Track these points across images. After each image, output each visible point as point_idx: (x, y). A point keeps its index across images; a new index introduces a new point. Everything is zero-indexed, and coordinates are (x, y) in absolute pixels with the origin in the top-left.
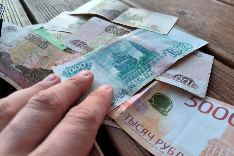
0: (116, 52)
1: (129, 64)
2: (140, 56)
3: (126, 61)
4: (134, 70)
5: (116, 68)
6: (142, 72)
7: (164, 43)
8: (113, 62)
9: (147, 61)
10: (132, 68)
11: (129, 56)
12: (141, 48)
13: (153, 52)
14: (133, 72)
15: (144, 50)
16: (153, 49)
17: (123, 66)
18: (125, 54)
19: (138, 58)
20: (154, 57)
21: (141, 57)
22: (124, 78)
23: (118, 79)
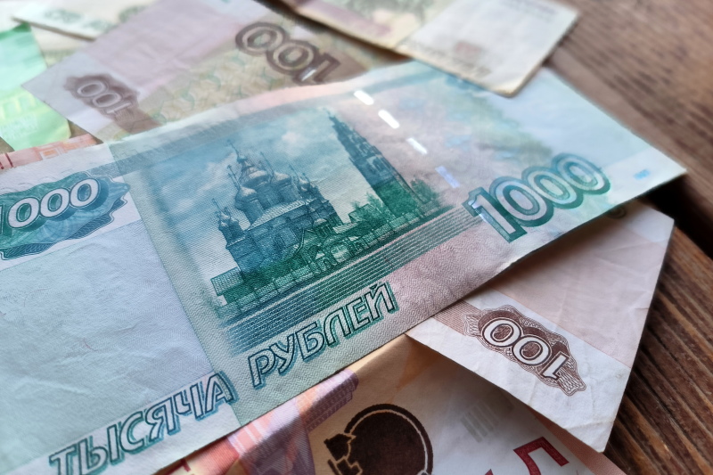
0: (257, 154)
1: (295, 230)
2: (357, 200)
3: (285, 209)
4: (306, 269)
5: (228, 241)
6: (341, 290)
7: (484, 147)
8: (223, 204)
9: (382, 232)
10: (299, 259)
11: (308, 186)
12: (375, 162)
13: (422, 190)
14: (299, 285)
15: (384, 176)
16: (427, 176)
17: (261, 237)
18: (293, 174)
19: (344, 211)
20: (416, 219)
21: (358, 209)
22: (245, 309)
23: (217, 309)
